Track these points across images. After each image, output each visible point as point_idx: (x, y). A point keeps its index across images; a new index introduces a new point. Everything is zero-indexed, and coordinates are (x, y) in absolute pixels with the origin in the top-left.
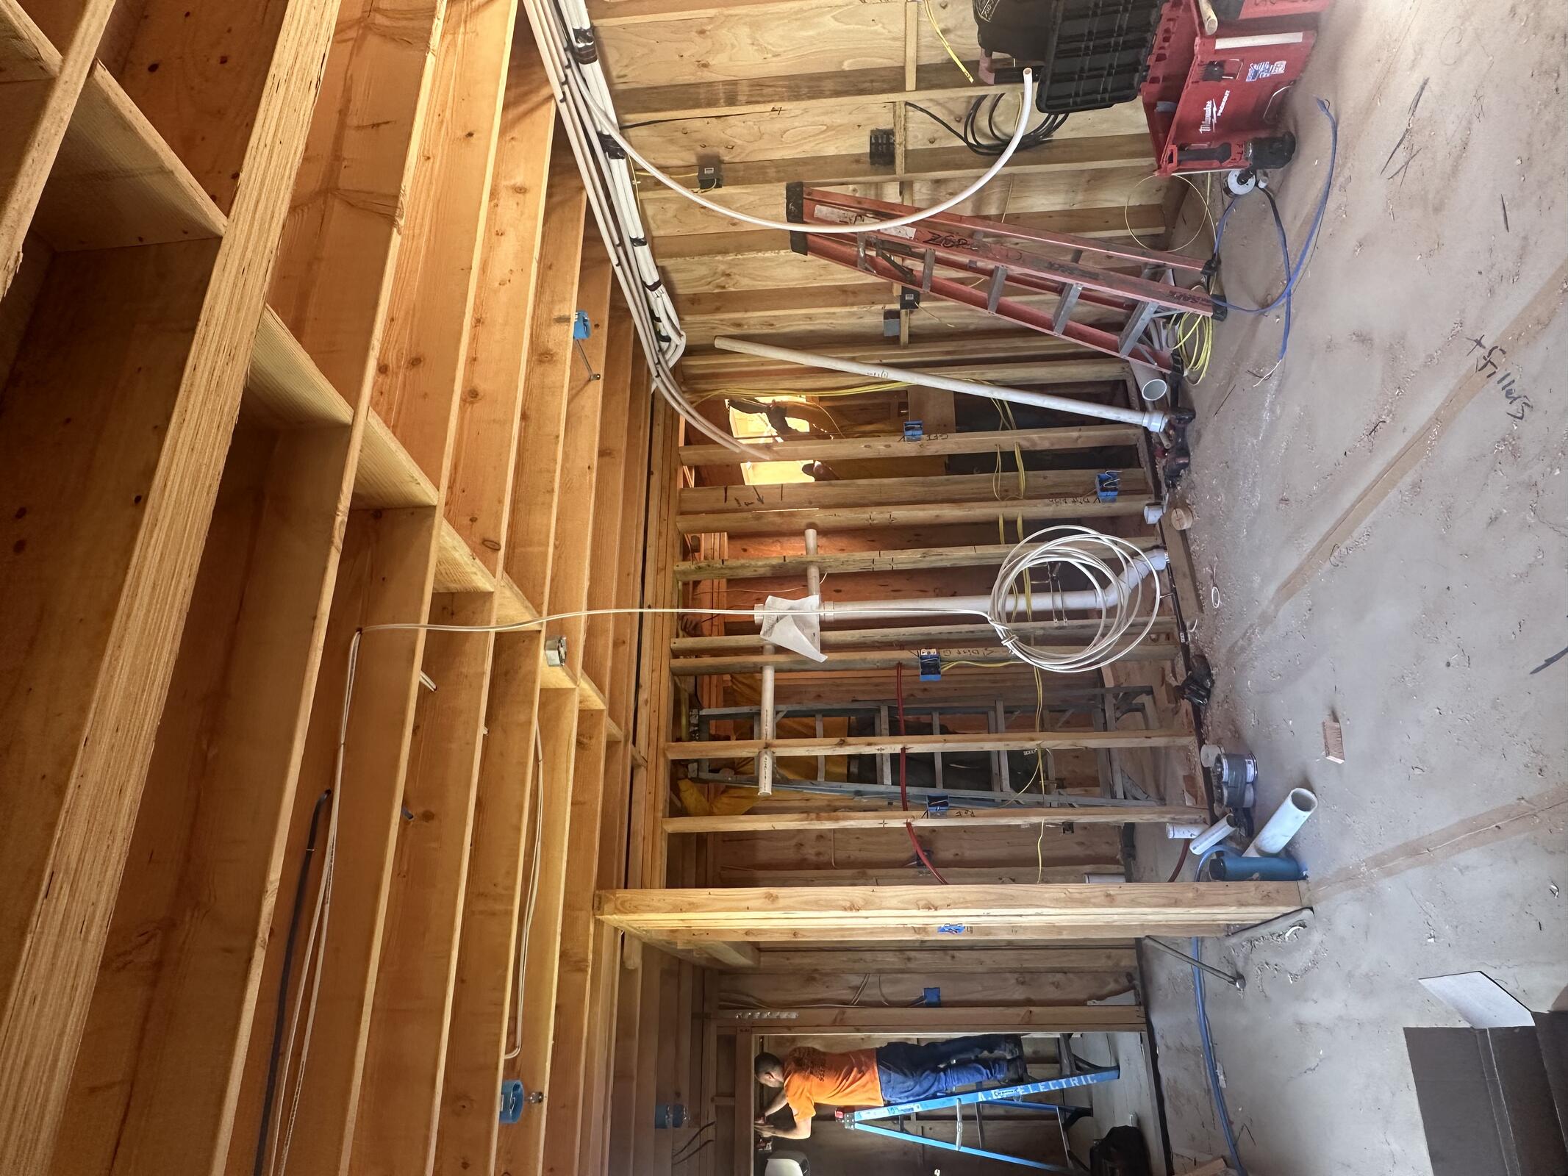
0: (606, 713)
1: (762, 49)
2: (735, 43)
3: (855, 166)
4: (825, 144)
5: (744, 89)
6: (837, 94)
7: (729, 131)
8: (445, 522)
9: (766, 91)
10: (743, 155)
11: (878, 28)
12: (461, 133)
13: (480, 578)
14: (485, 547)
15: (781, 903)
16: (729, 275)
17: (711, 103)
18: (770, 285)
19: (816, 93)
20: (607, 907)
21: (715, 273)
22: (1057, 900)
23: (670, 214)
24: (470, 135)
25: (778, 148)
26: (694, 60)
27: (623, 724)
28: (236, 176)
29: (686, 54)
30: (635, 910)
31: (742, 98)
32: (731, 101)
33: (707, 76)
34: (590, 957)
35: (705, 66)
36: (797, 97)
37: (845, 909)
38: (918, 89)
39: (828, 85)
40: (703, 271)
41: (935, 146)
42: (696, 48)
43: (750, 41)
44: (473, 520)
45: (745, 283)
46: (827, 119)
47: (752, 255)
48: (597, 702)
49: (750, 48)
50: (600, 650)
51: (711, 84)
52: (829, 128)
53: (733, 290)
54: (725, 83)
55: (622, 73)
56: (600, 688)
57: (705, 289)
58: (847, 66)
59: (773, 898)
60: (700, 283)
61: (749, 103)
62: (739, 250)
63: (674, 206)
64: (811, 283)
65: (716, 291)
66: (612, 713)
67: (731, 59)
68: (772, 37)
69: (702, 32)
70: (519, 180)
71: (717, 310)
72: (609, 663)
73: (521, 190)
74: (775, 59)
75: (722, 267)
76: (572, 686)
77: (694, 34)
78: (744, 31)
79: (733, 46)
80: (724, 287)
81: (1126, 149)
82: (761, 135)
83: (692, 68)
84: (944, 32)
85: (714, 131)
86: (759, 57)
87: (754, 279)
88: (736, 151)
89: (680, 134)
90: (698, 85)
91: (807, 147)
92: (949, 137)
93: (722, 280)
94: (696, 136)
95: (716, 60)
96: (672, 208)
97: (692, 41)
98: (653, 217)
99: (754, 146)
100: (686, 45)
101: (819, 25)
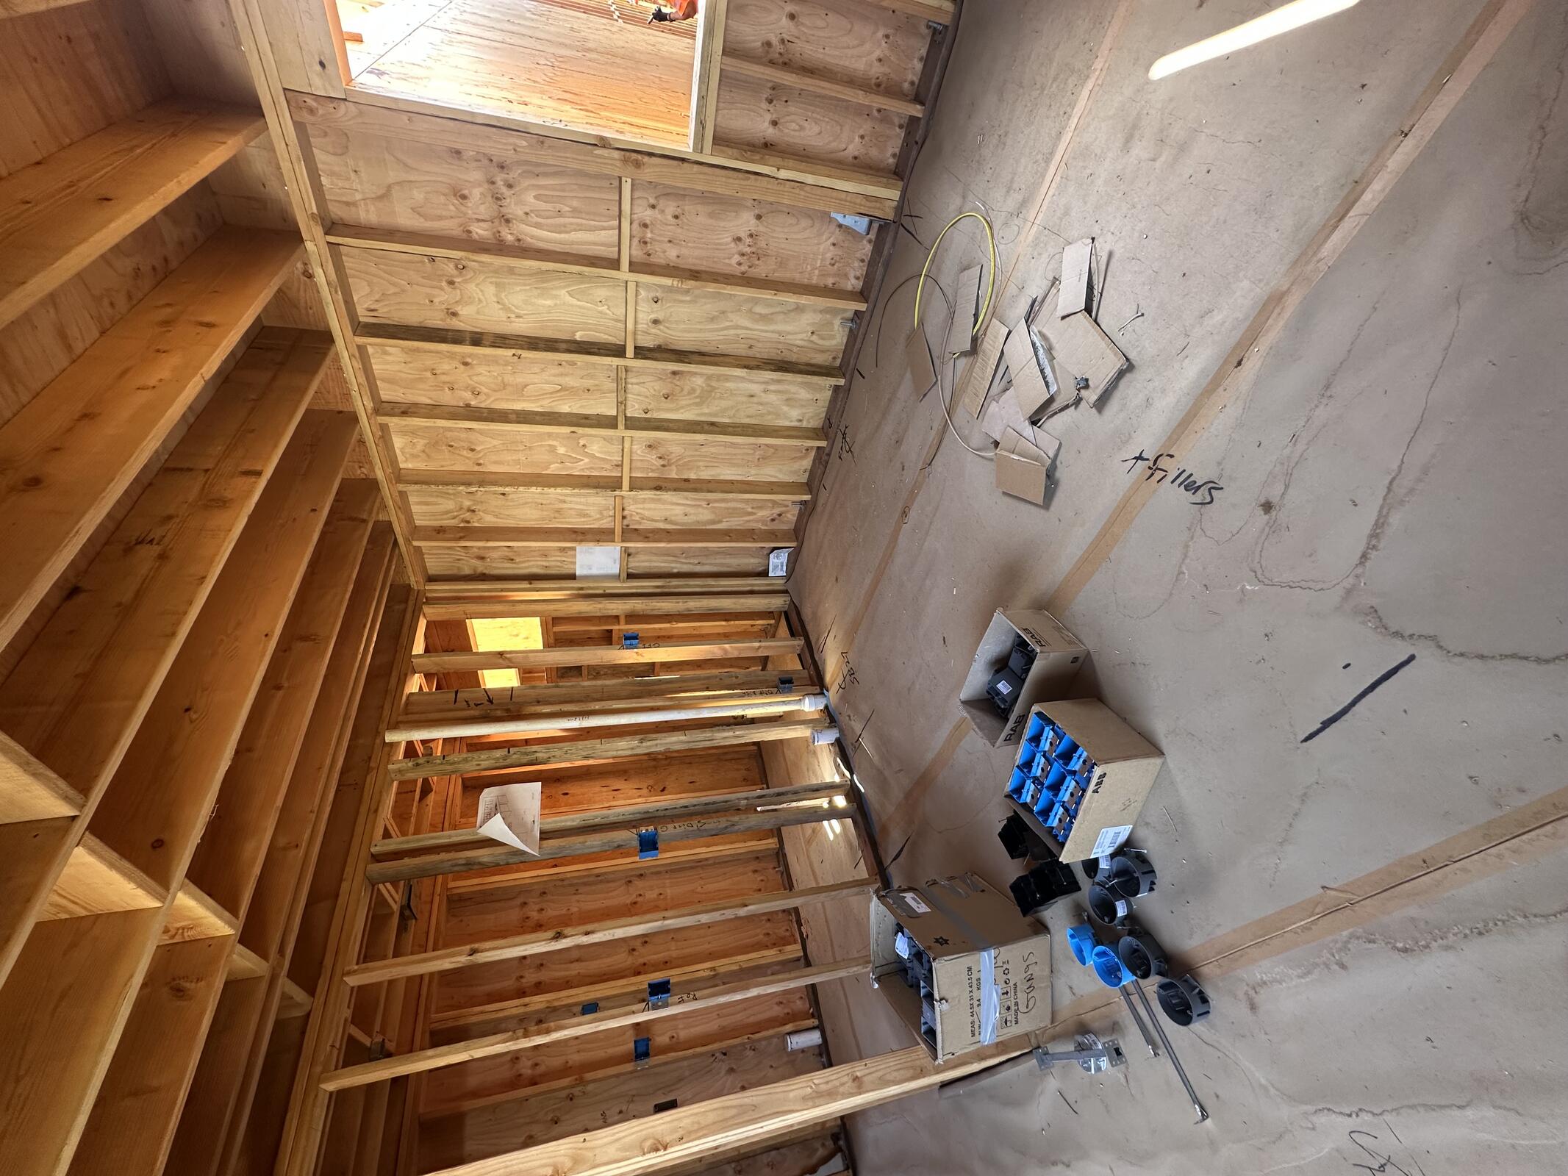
0: (232, 940)
1: (506, 309)
2: (482, 297)
3: (583, 421)
4: (560, 402)
5: (488, 338)
7: (475, 378)
9: (507, 342)
10: (488, 402)
11: (605, 309)
16: (473, 511)
17: (457, 342)
18: (511, 522)
21: (461, 509)
23: (420, 447)
25: (519, 400)
26: (443, 307)
27: (273, 950)
29: (436, 300)
31: (486, 343)
32: (477, 343)
33: (455, 325)
35: (454, 314)
36: (533, 349)
38: (634, 360)
39: (564, 346)
40: (450, 505)
41: (648, 416)
42: (444, 296)
43: (495, 300)
45: (489, 520)
46: (561, 380)
49: (496, 305)
51: (458, 329)
52: (563, 389)
53: (476, 525)
54: (472, 330)
55: (372, 307)
57: (452, 523)
58: (578, 337)
60: (445, 517)
61: (492, 346)
63: (422, 437)
64: (546, 524)
65: (462, 525)
67: (478, 313)
68: (515, 300)
69: (452, 283)
71: (461, 538)
74: (517, 320)
75: (467, 503)
77: (444, 284)
78: (490, 290)
79: (480, 300)
80: (468, 522)
82: (505, 386)
83: (442, 315)
84: (656, 322)
85: (462, 376)
86: (503, 315)
87: (496, 516)
88: (482, 397)
89: (428, 374)
90: (447, 330)
91: (545, 403)
92: (659, 410)
93: (467, 516)
94: (444, 378)
95: (464, 311)
96: (421, 443)
97: (442, 289)
98: (402, 450)
99: (498, 395)
100: (436, 292)
101: (556, 297)
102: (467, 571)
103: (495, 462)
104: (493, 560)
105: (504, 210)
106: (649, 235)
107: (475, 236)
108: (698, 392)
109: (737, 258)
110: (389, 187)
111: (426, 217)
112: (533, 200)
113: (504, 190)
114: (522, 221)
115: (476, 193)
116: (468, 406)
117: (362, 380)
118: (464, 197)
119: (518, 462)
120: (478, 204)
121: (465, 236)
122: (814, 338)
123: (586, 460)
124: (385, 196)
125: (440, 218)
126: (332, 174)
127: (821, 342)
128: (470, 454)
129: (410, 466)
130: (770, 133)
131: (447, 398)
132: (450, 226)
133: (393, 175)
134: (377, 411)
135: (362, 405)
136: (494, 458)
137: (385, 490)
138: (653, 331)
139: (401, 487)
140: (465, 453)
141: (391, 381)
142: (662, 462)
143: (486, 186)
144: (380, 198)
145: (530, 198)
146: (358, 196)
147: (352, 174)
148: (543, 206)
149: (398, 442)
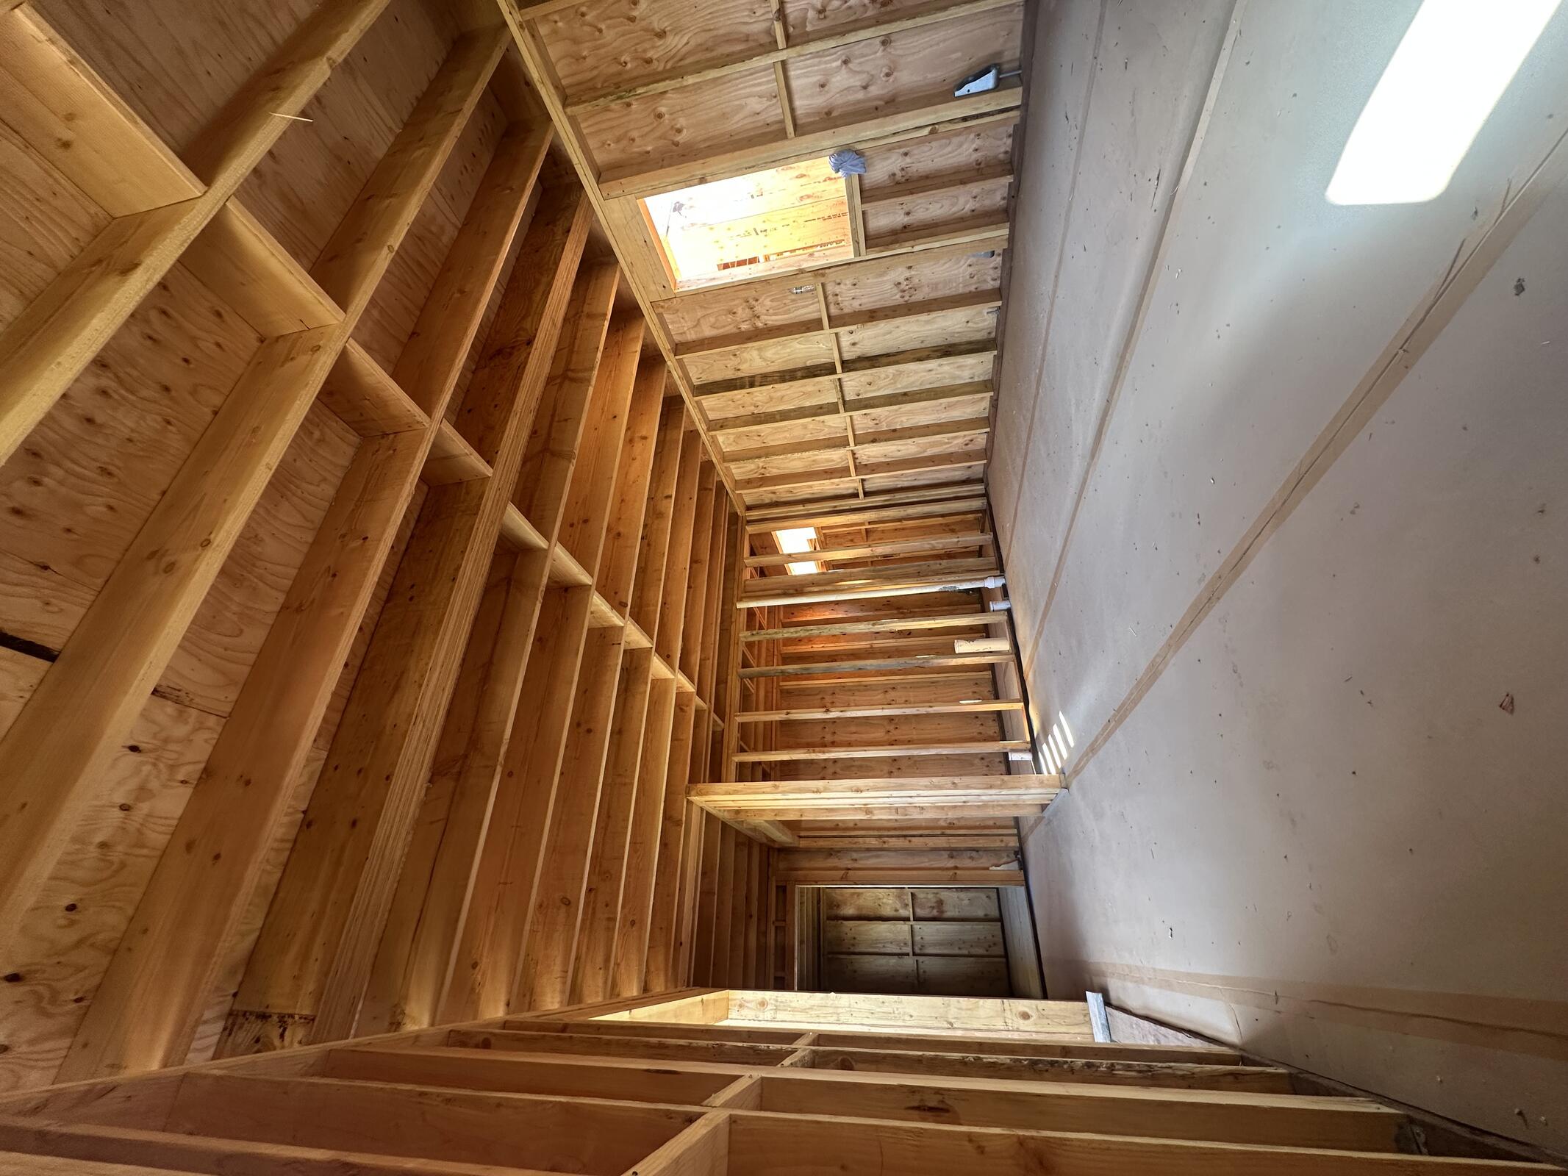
0: (695, 694)
1: (765, 360)
3: (819, 411)
4: (804, 401)
5: (758, 380)
6: (803, 378)
7: (755, 399)
8: (596, 593)
9: (769, 379)
10: (764, 409)
11: (821, 345)
12: (611, 417)
13: (616, 620)
14: (619, 606)
15: (780, 789)
16: (768, 468)
17: (742, 387)
18: (787, 471)
19: (793, 379)
20: (693, 793)
21: (758, 468)
22: (926, 786)
23: (732, 440)
24: (615, 417)
25: (780, 407)
26: (733, 368)
27: (708, 701)
28: (497, 453)
29: (728, 366)
30: (707, 794)
31: (757, 384)
32: (752, 385)
33: (740, 374)
34: (684, 819)
35: (739, 370)
36: (784, 381)
37: (814, 792)
38: (843, 372)
39: (799, 374)
40: (752, 468)
41: (860, 397)
42: (733, 362)
43: (759, 358)
44: (616, 593)
45: (775, 472)
46: (802, 389)
47: (774, 457)
48: (690, 688)
49: (759, 360)
50: (693, 661)
51: (742, 378)
52: (804, 393)
53: (769, 475)
54: (749, 377)
55: (699, 377)
56: (691, 679)
57: (756, 475)
58: (809, 363)
59: (775, 786)
61: (760, 386)
62: (767, 456)
63: (733, 436)
64: (809, 469)
66: (700, 693)
67: (750, 366)
68: (769, 353)
69: (735, 355)
70: (644, 433)
71: (760, 486)
72: (698, 668)
73: (644, 438)
74: (771, 364)
75: (761, 465)
76: (672, 677)
77: (731, 357)
78: (755, 353)
79: (751, 360)
80: (764, 474)
81: (961, 390)
82: (771, 399)
83: (733, 372)
84: (854, 344)
85: (748, 399)
86: (764, 364)
87: (779, 469)
88: (760, 407)
89: (730, 402)
90: (736, 379)
91: (795, 403)
92: (866, 392)
93: (762, 471)
94: (739, 402)
95: (743, 367)
96: (732, 437)
97: (730, 359)
98: (723, 442)
99: (768, 405)
100: (729, 361)
101: (790, 347)
102: (767, 501)
103: (773, 440)
104: (780, 493)
105: (755, 313)
106: (840, 299)
107: (743, 329)
108: (891, 377)
109: (900, 294)
110: (699, 320)
111: (717, 328)
112: (769, 303)
113: (754, 303)
114: (766, 315)
115: (740, 311)
116: (753, 414)
117: (700, 417)
118: (734, 313)
119: (785, 438)
120: (742, 313)
121: (738, 331)
122: (970, 324)
123: (826, 429)
124: (698, 324)
125: (724, 326)
126: (673, 323)
127: (975, 326)
128: (758, 438)
129: (728, 450)
130: (906, 220)
131: (742, 412)
132: (730, 329)
133: (700, 313)
134: (709, 429)
135: (701, 428)
136: (772, 438)
137: (718, 467)
138: (853, 349)
139: (726, 464)
140: (755, 438)
141: (712, 410)
142: (875, 422)
143: (745, 304)
144: (695, 326)
145: (768, 302)
146: (686, 329)
147: (682, 320)
148: (775, 304)
149: (721, 439)
